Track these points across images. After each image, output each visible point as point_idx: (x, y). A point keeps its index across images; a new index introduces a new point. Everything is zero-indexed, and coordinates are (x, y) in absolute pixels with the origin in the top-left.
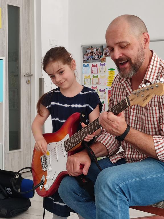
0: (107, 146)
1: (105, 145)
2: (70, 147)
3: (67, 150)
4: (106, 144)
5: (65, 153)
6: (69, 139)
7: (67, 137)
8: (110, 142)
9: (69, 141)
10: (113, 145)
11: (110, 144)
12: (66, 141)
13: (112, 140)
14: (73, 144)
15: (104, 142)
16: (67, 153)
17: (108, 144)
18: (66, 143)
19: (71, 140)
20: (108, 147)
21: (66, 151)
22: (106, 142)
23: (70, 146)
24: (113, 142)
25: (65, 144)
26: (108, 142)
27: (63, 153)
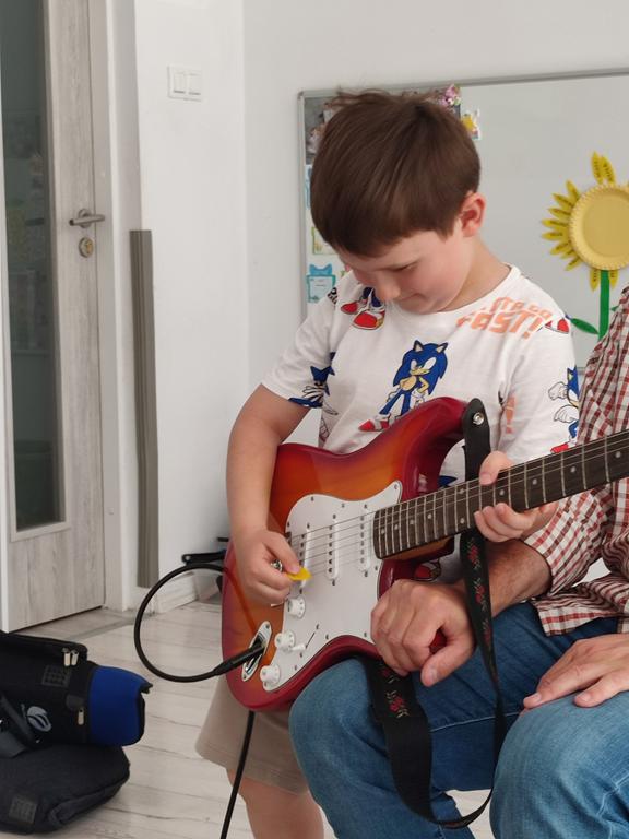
0: (550, 560)
1: (544, 557)
2: (397, 544)
3: (384, 552)
4: (550, 551)
5: (373, 564)
6: (397, 508)
7: (391, 495)
8: (564, 544)
9: (396, 517)
10: (573, 555)
11: (563, 553)
12: (383, 512)
13: (570, 534)
14: (412, 535)
15: (541, 541)
16: (379, 563)
17: (557, 552)
18: (383, 523)
19: (404, 514)
20: (556, 562)
21: (378, 557)
22: (549, 542)
23: (397, 538)
24: (575, 545)
25: (376, 523)
26: (557, 543)
27: (362, 561)
